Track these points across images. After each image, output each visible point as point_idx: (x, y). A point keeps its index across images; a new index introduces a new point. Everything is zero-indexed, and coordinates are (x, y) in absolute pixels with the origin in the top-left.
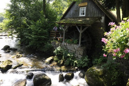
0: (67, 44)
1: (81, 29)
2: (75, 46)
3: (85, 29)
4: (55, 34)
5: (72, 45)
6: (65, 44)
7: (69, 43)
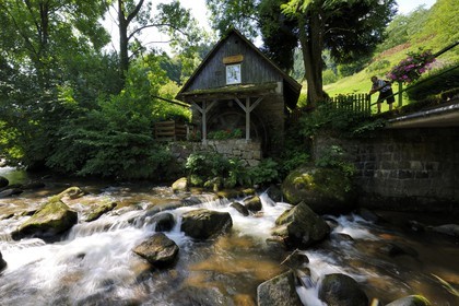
0: (217, 143)
1: (248, 103)
2: (238, 141)
3: (258, 102)
4: (172, 128)
5: (231, 141)
6: (211, 143)
7: (220, 139)
